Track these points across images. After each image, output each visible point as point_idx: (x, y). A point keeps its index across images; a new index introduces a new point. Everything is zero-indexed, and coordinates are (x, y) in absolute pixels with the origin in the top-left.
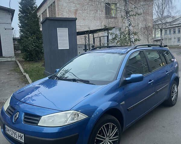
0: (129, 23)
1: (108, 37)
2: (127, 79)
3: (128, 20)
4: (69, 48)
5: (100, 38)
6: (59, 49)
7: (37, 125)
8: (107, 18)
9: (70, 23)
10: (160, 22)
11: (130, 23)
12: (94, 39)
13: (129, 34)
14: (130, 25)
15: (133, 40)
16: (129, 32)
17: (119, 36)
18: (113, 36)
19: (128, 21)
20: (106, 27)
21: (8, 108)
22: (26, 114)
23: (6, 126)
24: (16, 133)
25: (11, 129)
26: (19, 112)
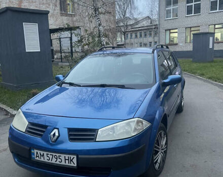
0: (99, 22)
1: (71, 39)
2: (166, 81)
7: (96, 141)
8: (62, 15)
9: (40, 16)
10: (122, 24)
13: (99, 36)
15: (105, 43)
16: (99, 33)
17: (87, 38)
18: (78, 37)
19: (98, 20)
20: (68, 25)
21: (28, 127)
22: (70, 130)
23: (35, 151)
24: (59, 156)
25: (48, 153)
26: (58, 129)
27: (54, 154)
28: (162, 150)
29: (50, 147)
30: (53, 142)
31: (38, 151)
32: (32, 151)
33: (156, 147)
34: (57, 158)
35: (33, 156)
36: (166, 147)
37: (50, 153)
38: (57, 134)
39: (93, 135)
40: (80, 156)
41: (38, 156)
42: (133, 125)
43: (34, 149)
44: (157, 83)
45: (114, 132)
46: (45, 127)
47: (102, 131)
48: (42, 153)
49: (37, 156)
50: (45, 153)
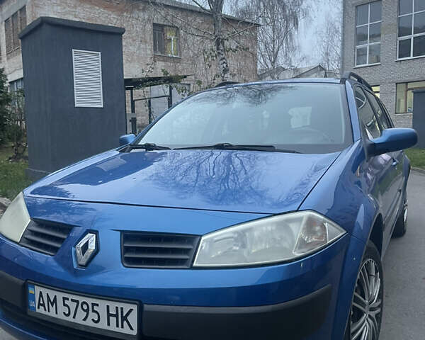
0: (225, 65)
1: (170, 98)
3: (222, 60)
4: (102, 106)
5: (150, 102)
6: (76, 105)
7: (192, 268)
8: (156, 58)
11: (227, 66)
12: (133, 102)
14: (225, 71)
18: (184, 95)
19: (222, 62)
20: (166, 73)
21: (28, 230)
22: (127, 236)
23: (38, 290)
24: (93, 305)
25: (66, 296)
26: (96, 232)
27: (81, 299)
28: (372, 309)
29: (73, 280)
30: (82, 266)
31: (42, 290)
32: (31, 291)
33: (356, 300)
34: (87, 311)
35: (32, 304)
36: (381, 306)
37: (71, 297)
38: (92, 247)
39: (186, 251)
40: (146, 307)
41: (43, 305)
42: (298, 231)
43: (33, 286)
44: (357, 144)
45: (244, 246)
46: (67, 229)
47: (211, 242)
48: (52, 294)
49: (39, 304)
50: (60, 296)
